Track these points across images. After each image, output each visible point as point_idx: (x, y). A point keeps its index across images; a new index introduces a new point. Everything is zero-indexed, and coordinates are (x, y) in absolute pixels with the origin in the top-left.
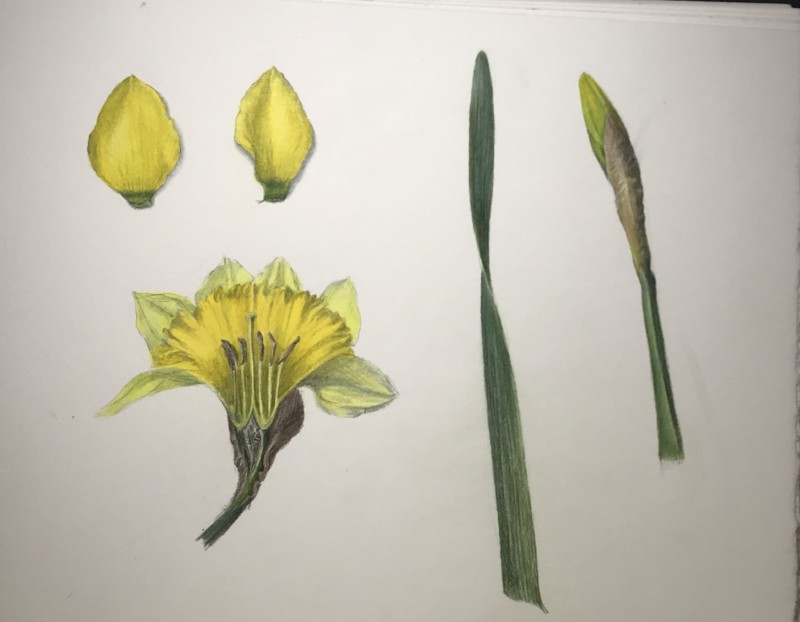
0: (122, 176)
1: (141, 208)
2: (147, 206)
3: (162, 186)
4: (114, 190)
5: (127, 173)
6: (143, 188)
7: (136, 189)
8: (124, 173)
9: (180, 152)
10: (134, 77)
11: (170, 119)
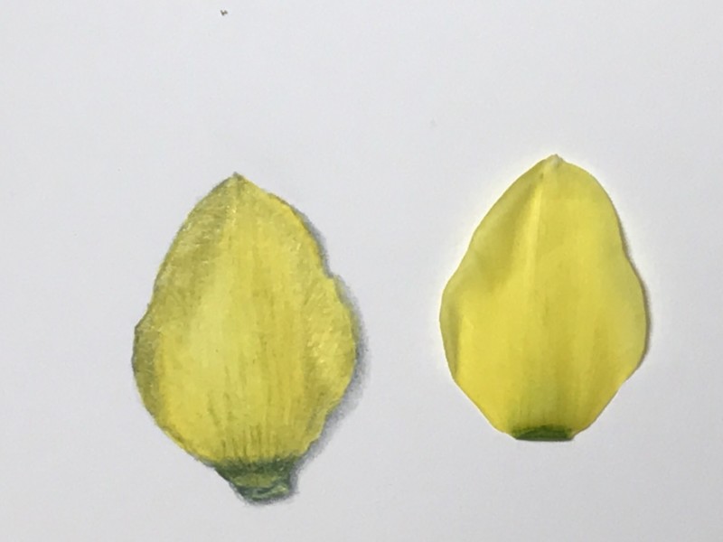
0: (217, 423)
1: (267, 501)
2: (280, 496)
3: (314, 446)
4: (200, 458)
5: (230, 417)
6: (269, 452)
7: (252, 455)
8: (223, 416)
9: (357, 357)
10: (239, 178)
11: (330, 276)
